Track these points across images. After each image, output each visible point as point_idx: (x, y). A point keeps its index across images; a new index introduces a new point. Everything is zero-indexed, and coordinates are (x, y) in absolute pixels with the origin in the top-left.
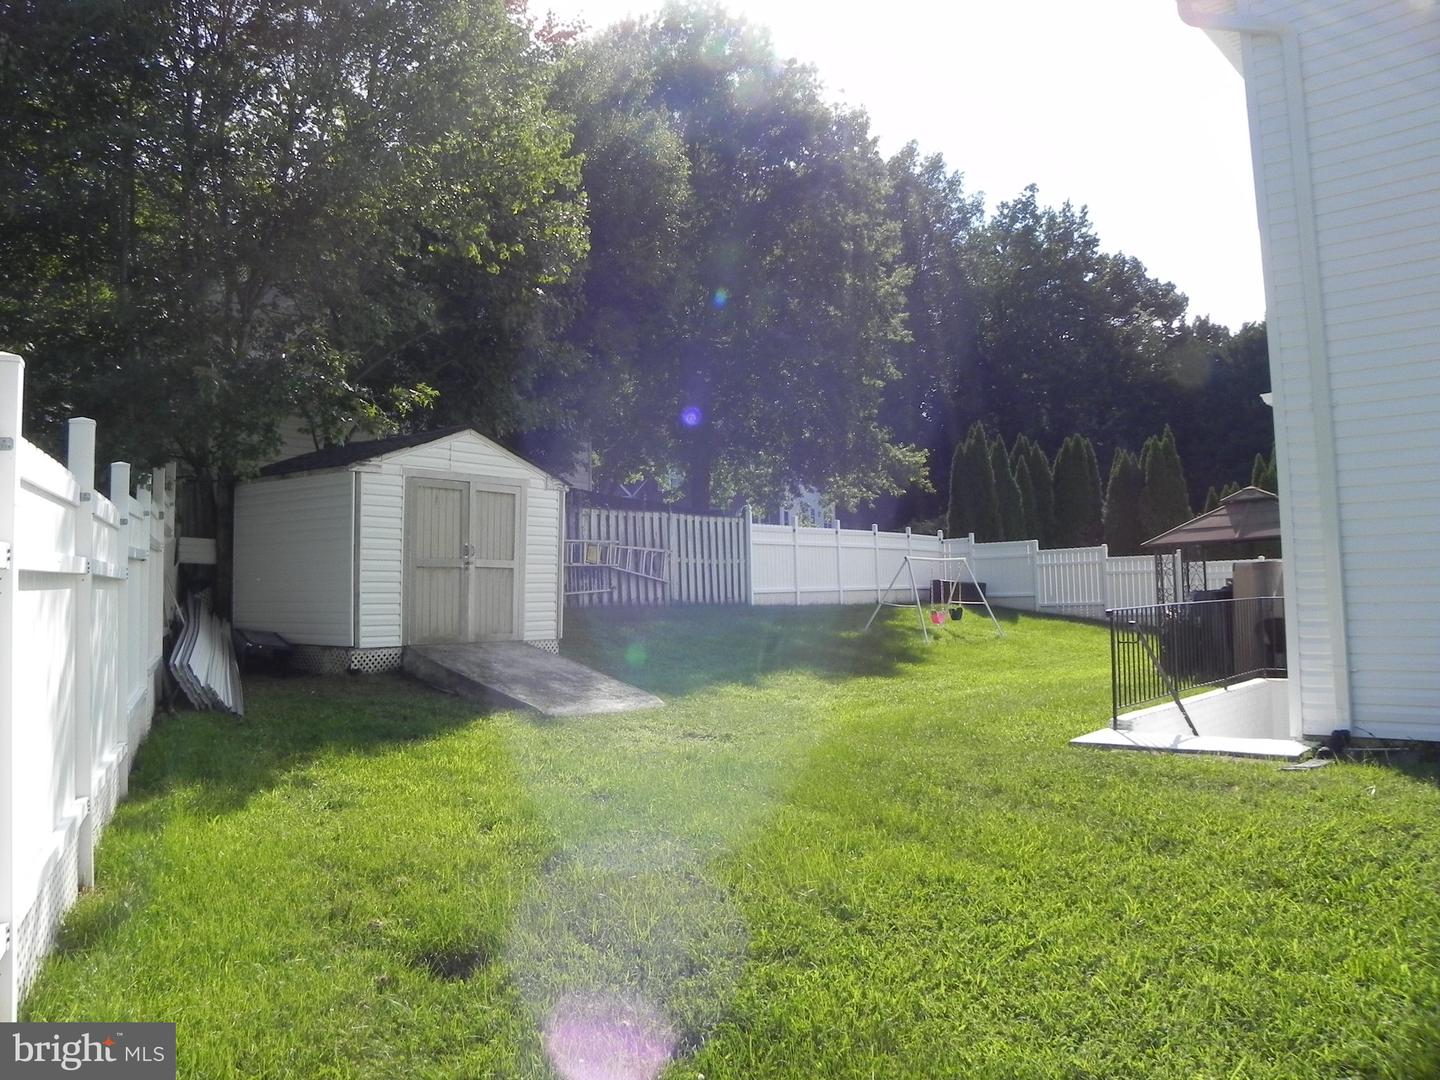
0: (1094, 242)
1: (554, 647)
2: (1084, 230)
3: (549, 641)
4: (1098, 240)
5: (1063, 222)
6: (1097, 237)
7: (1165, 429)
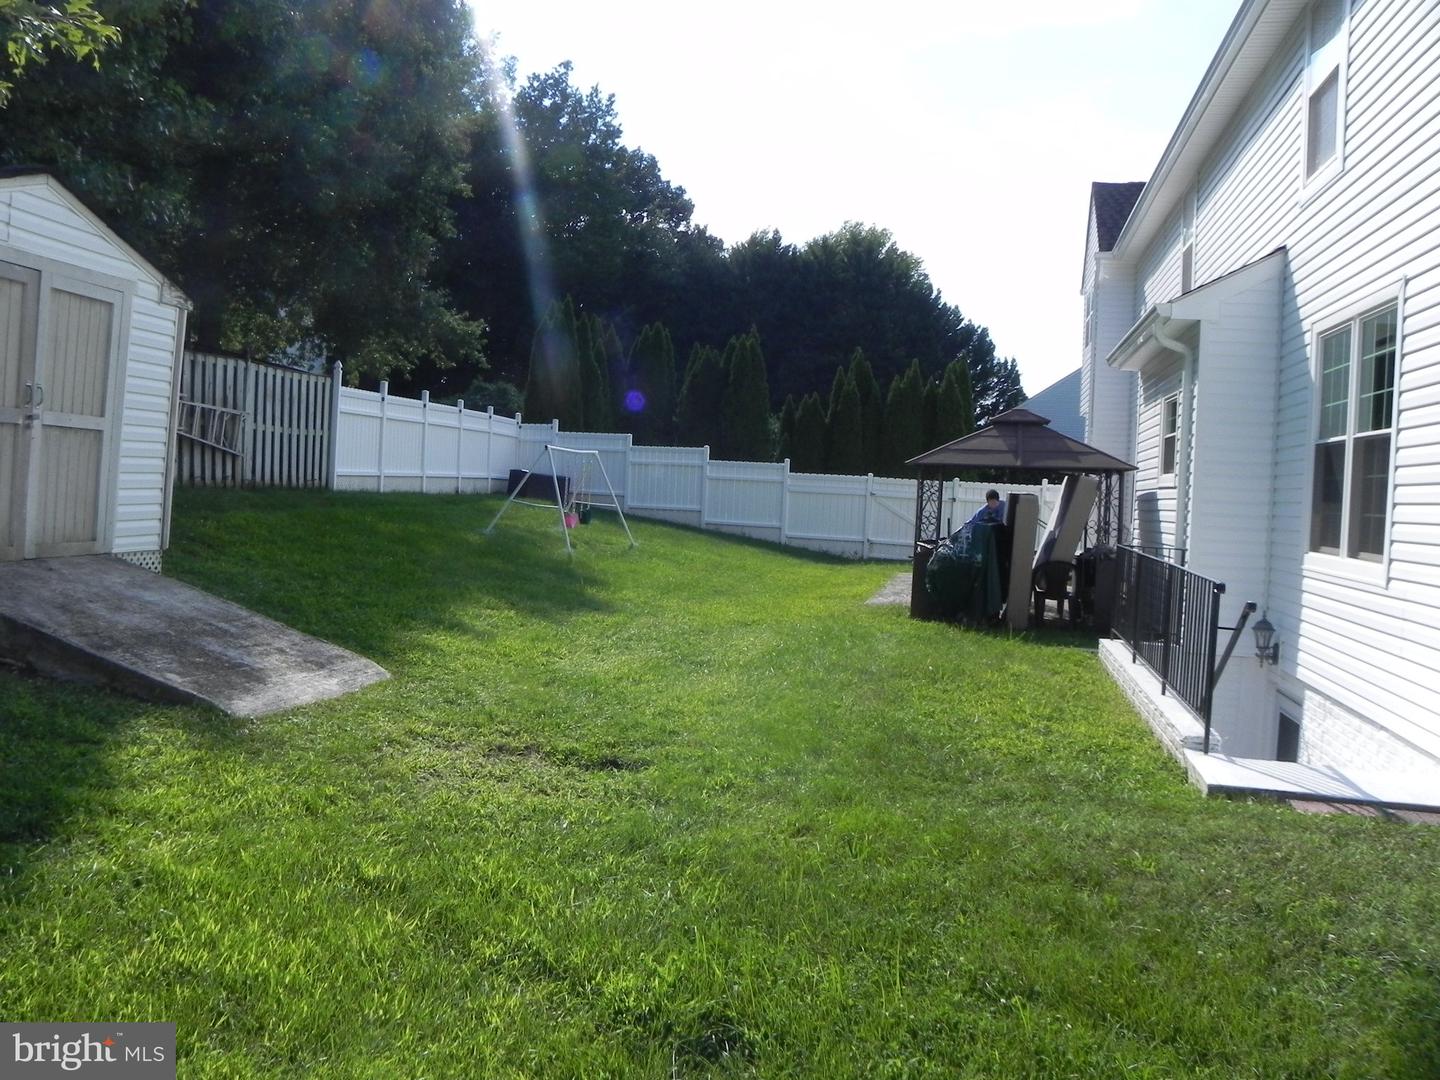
0: (617, 133)
1: (155, 562)
2: (608, 119)
3: (148, 552)
4: (621, 132)
5: (589, 107)
6: (621, 128)
7: (752, 330)
